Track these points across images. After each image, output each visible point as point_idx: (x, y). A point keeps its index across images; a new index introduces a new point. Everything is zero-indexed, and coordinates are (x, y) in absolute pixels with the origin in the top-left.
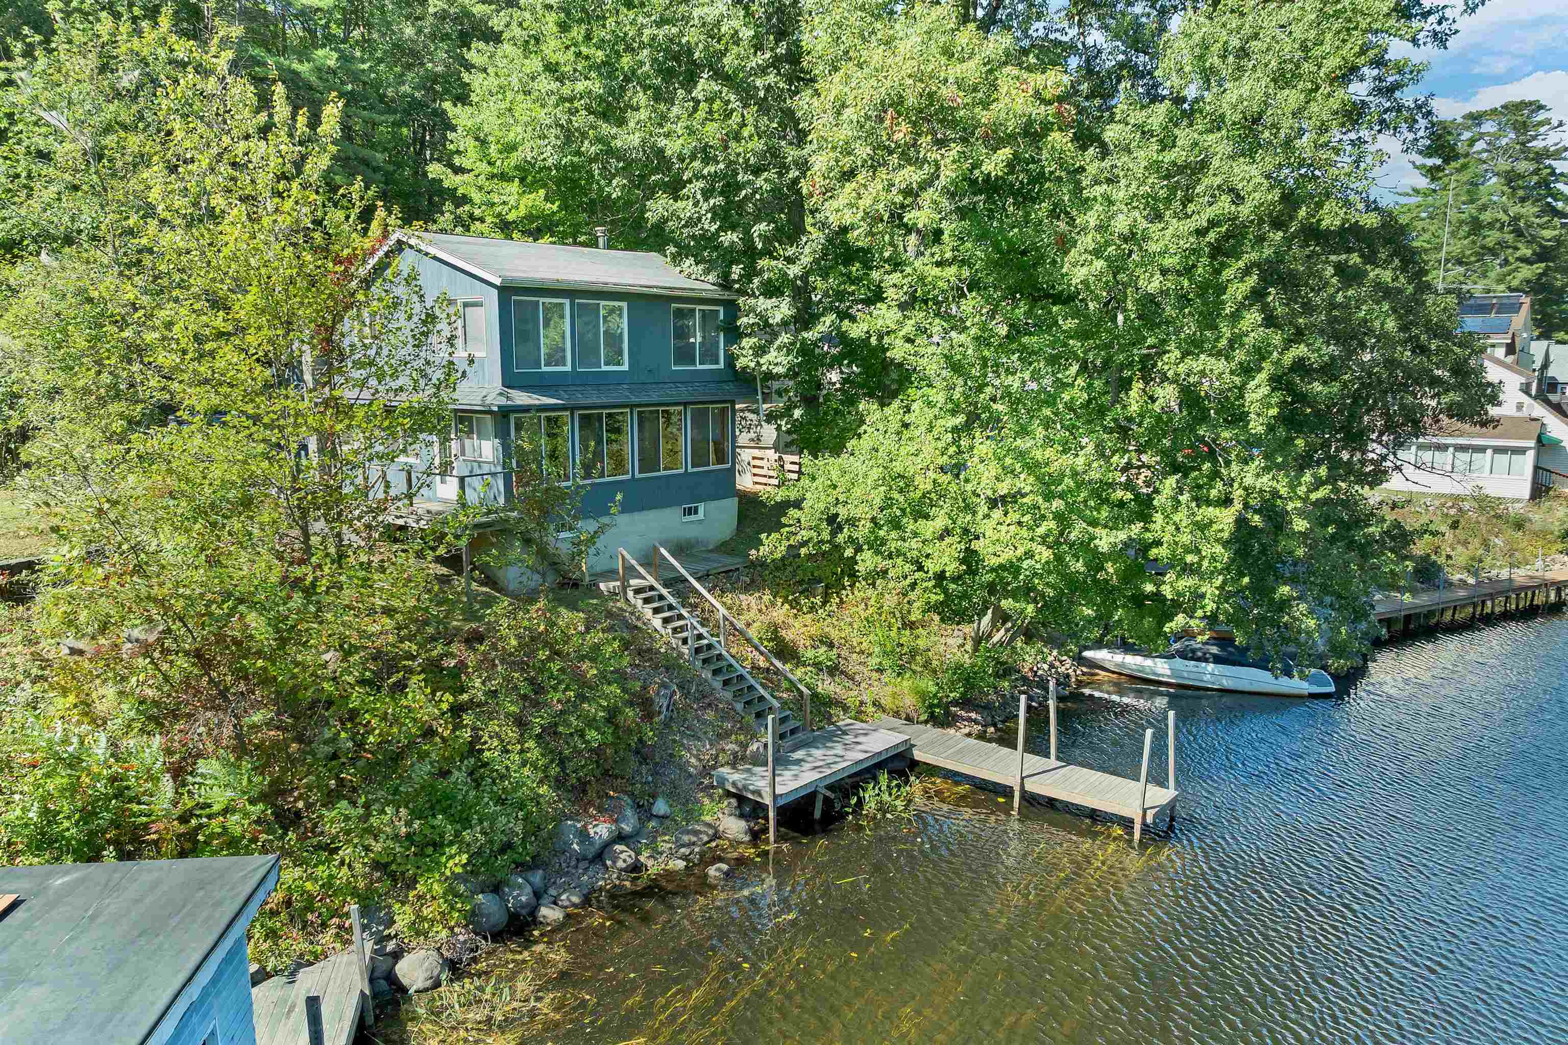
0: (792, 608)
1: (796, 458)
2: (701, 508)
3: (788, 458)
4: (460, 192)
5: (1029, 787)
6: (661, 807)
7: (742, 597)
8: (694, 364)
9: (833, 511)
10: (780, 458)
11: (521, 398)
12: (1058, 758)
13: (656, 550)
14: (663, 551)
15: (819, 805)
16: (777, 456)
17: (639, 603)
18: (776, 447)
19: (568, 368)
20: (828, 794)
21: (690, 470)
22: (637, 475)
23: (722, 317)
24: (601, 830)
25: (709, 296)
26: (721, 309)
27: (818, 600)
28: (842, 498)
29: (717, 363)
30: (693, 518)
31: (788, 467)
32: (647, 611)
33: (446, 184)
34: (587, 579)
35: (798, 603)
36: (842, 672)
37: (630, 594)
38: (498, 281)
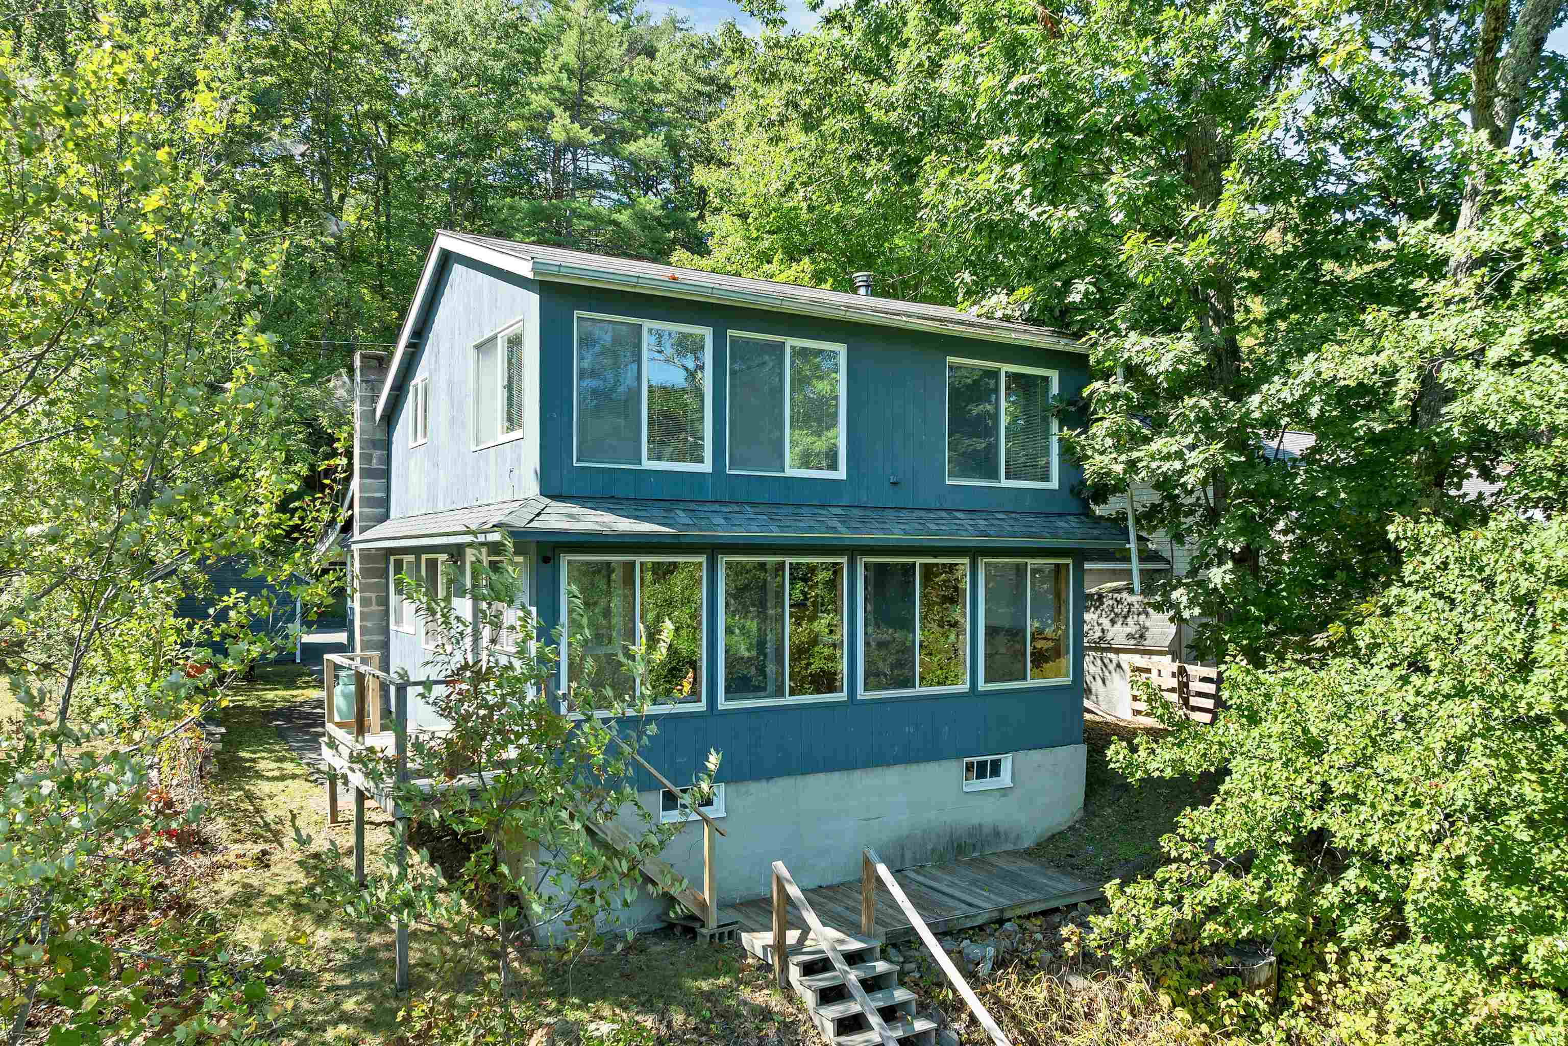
0: (1198, 1018)
1: (1212, 673)
2: (1007, 763)
3: (1196, 670)
7: (1077, 982)
8: (995, 476)
9: (1312, 821)
10: (1182, 671)
13: (868, 865)
14: (882, 870)
16: (1175, 667)
17: (809, 999)
18: (1174, 652)
19: (706, 467)
21: (982, 686)
22: (861, 694)
23: (1055, 389)
26: (1054, 376)
27: (1259, 1001)
28: (1341, 785)
29: (1046, 478)
30: (989, 783)
31: (1195, 686)
34: (713, 922)
35: (1214, 1009)
37: (794, 974)
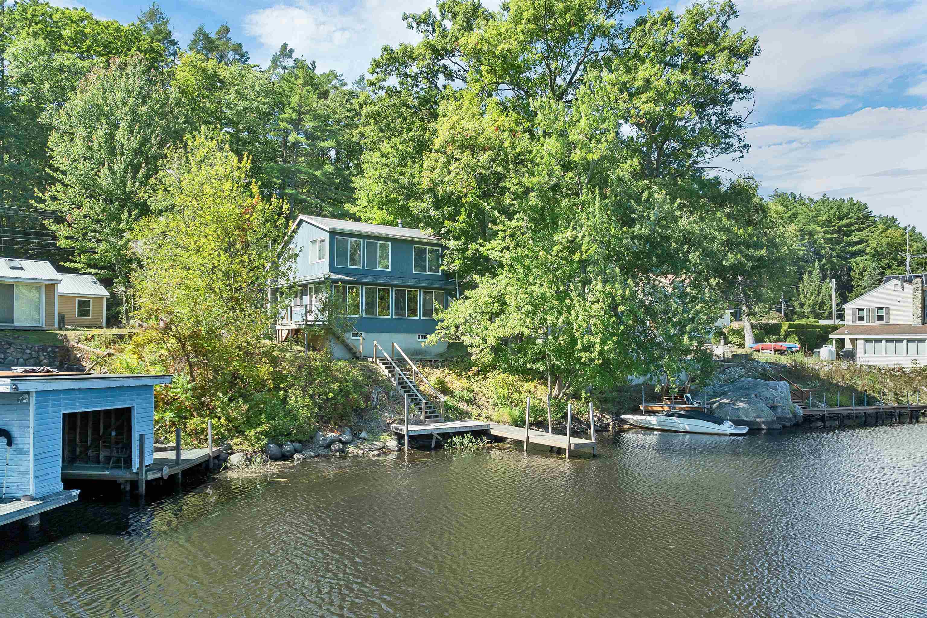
4: (358, 215)
5: (531, 440)
6: (363, 435)
8: (426, 271)
11: (334, 276)
12: (552, 432)
15: (434, 441)
17: (381, 364)
19: (361, 267)
20: (439, 437)
21: (422, 318)
22: (394, 317)
23: (440, 252)
24: (331, 435)
25: (431, 241)
26: (440, 249)
29: (438, 272)
30: (423, 340)
32: (383, 368)
33: (351, 212)
36: (475, 404)
37: (378, 361)
38: (328, 230)
